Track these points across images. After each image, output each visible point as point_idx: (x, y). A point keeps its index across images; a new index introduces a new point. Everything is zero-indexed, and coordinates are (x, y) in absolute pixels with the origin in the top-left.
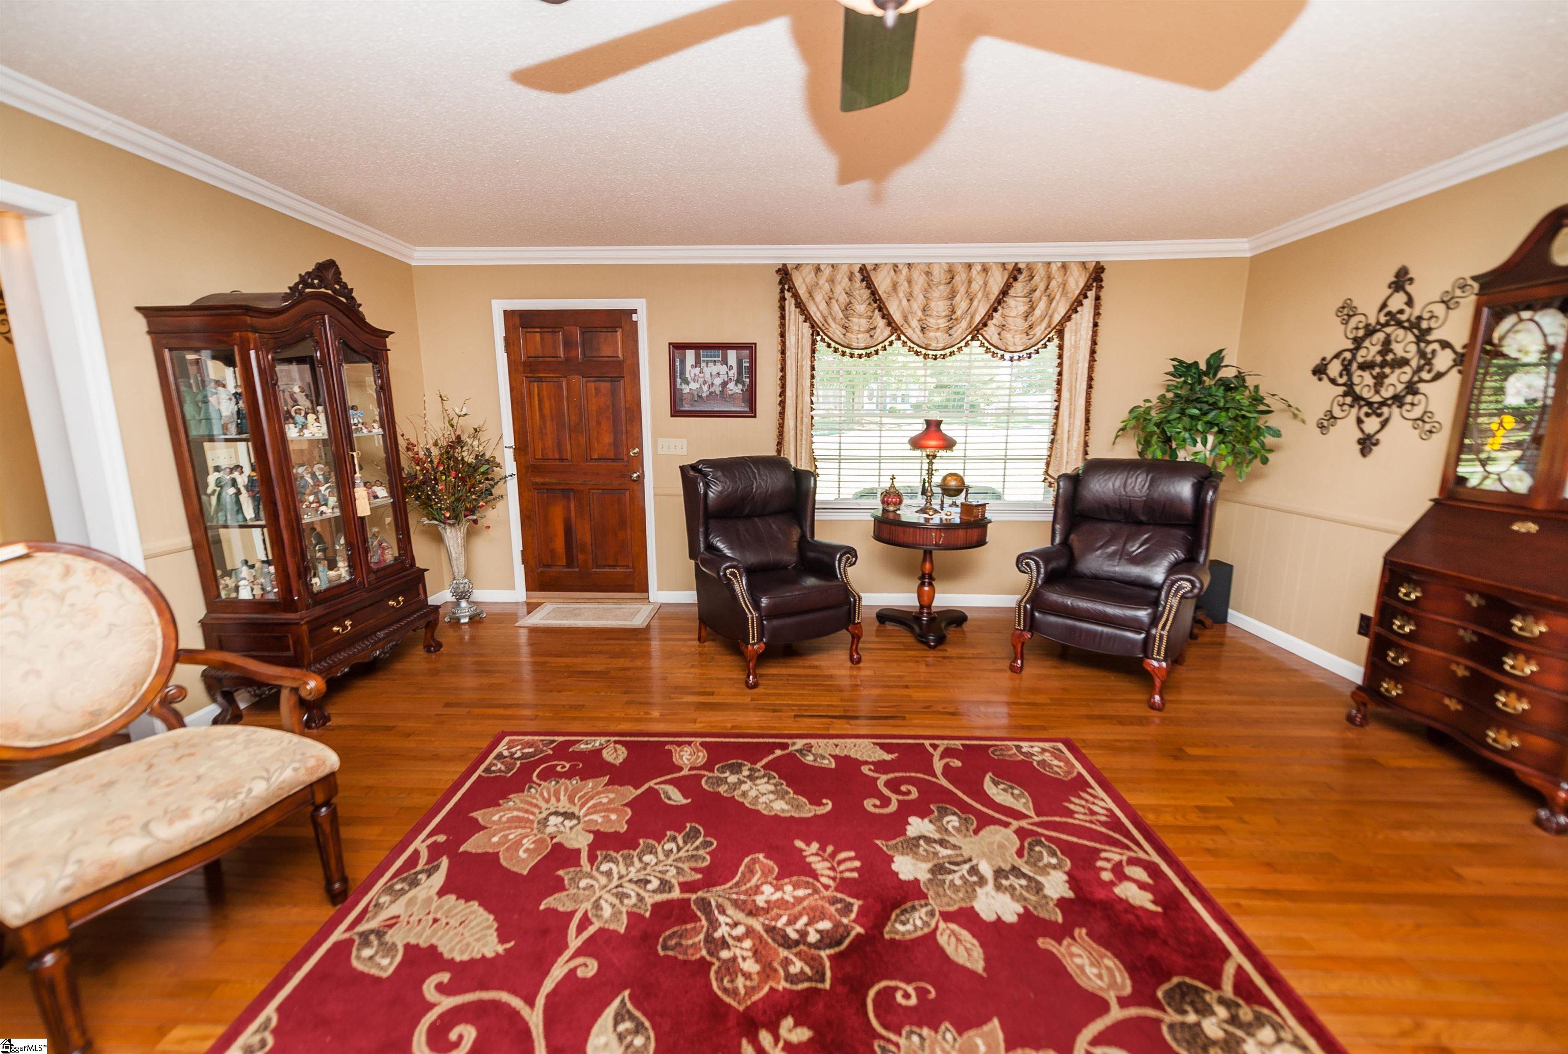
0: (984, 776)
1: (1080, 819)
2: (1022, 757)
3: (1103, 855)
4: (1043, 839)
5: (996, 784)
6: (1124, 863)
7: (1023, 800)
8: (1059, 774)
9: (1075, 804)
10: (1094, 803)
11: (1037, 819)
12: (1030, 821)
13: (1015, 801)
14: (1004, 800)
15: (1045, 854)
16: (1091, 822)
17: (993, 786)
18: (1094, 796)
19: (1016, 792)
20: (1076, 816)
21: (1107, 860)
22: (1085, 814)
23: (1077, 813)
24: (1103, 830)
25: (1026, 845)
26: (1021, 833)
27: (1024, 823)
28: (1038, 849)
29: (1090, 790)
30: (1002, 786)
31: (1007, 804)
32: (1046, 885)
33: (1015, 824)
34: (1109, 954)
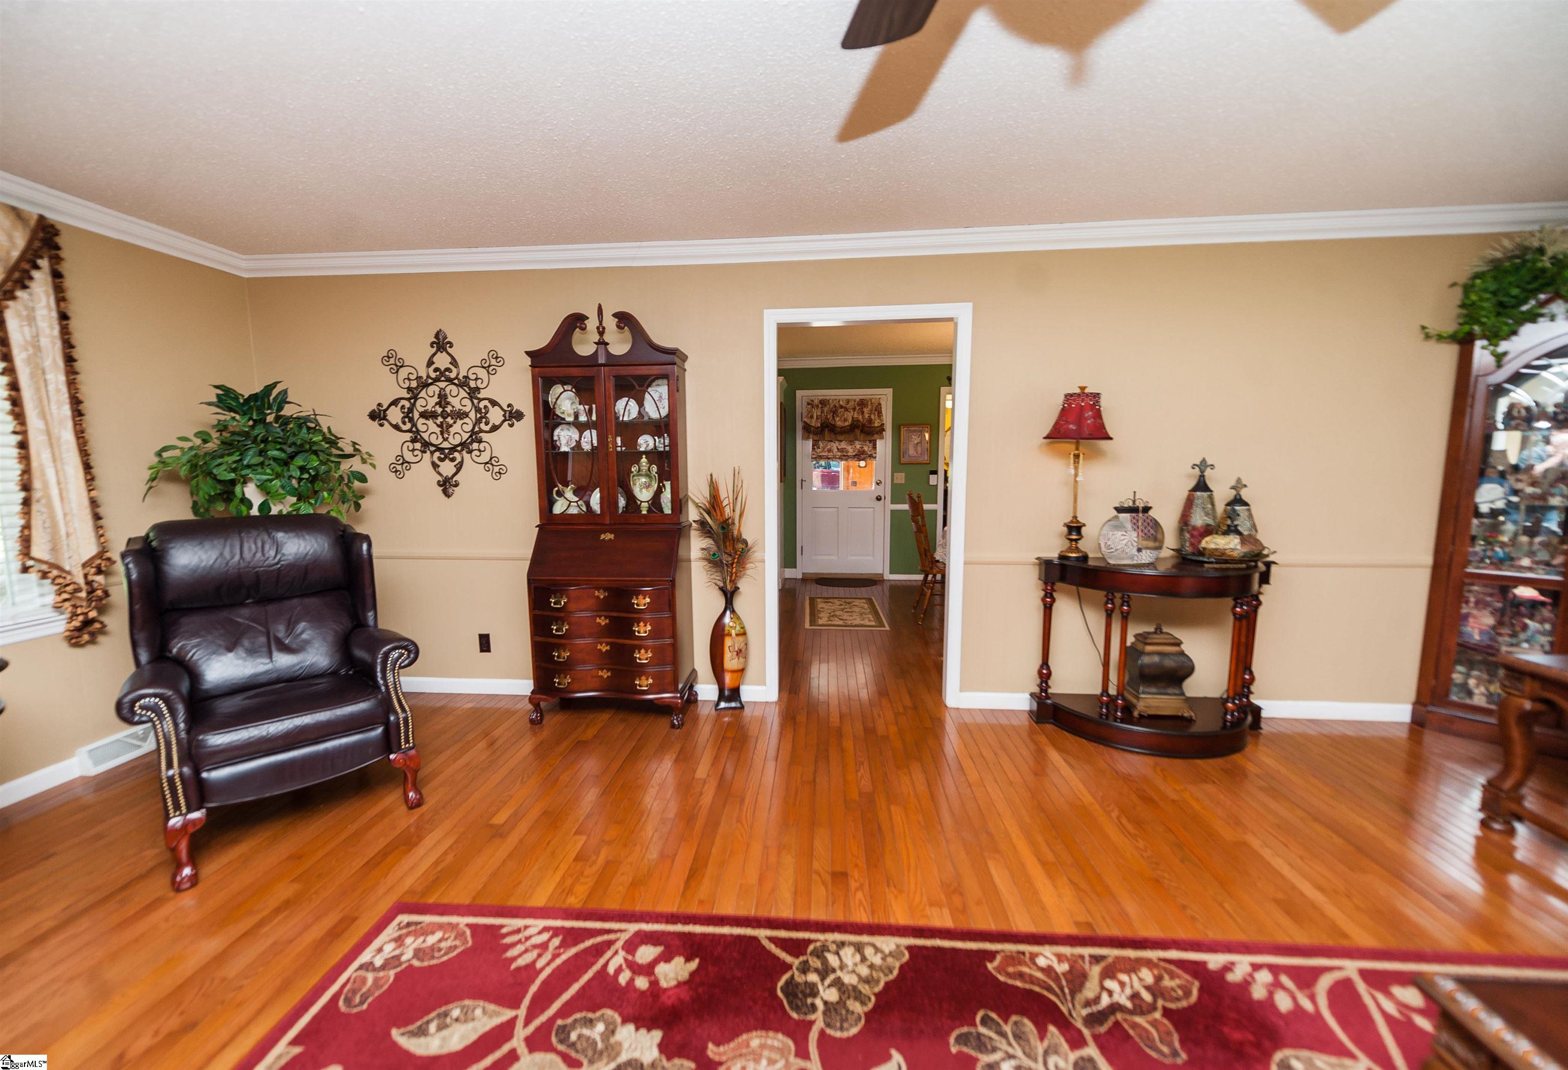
0: (395, 1044)
1: (547, 966)
2: (392, 973)
3: (611, 969)
4: (560, 1022)
5: (422, 1032)
6: (630, 957)
7: (478, 1012)
8: (456, 947)
9: (520, 955)
10: (528, 938)
11: (522, 1012)
12: (520, 1023)
13: (470, 1025)
14: (462, 1038)
15: (586, 1032)
16: (555, 956)
17: (422, 1040)
18: (518, 931)
19: (456, 1013)
20: (539, 965)
21: (619, 970)
22: (540, 956)
23: (534, 962)
24: (572, 951)
25: (561, 1047)
26: (537, 1043)
27: (521, 1033)
28: (573, 1036)
29: (504, 931)
30: (432, 1027)
31: (473, 1037)
32: (636, 1055)
33: (517, 1042)
34: (745, 1036)
